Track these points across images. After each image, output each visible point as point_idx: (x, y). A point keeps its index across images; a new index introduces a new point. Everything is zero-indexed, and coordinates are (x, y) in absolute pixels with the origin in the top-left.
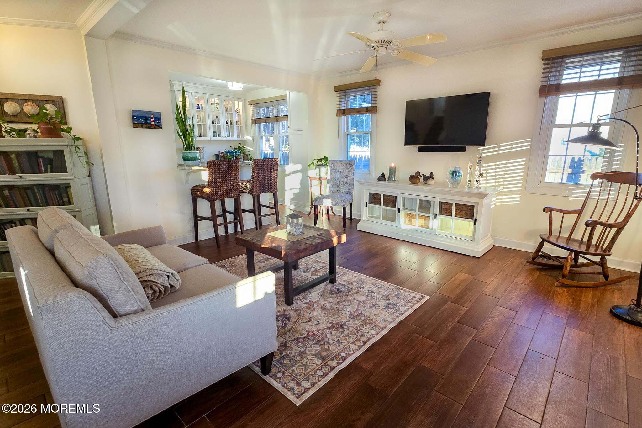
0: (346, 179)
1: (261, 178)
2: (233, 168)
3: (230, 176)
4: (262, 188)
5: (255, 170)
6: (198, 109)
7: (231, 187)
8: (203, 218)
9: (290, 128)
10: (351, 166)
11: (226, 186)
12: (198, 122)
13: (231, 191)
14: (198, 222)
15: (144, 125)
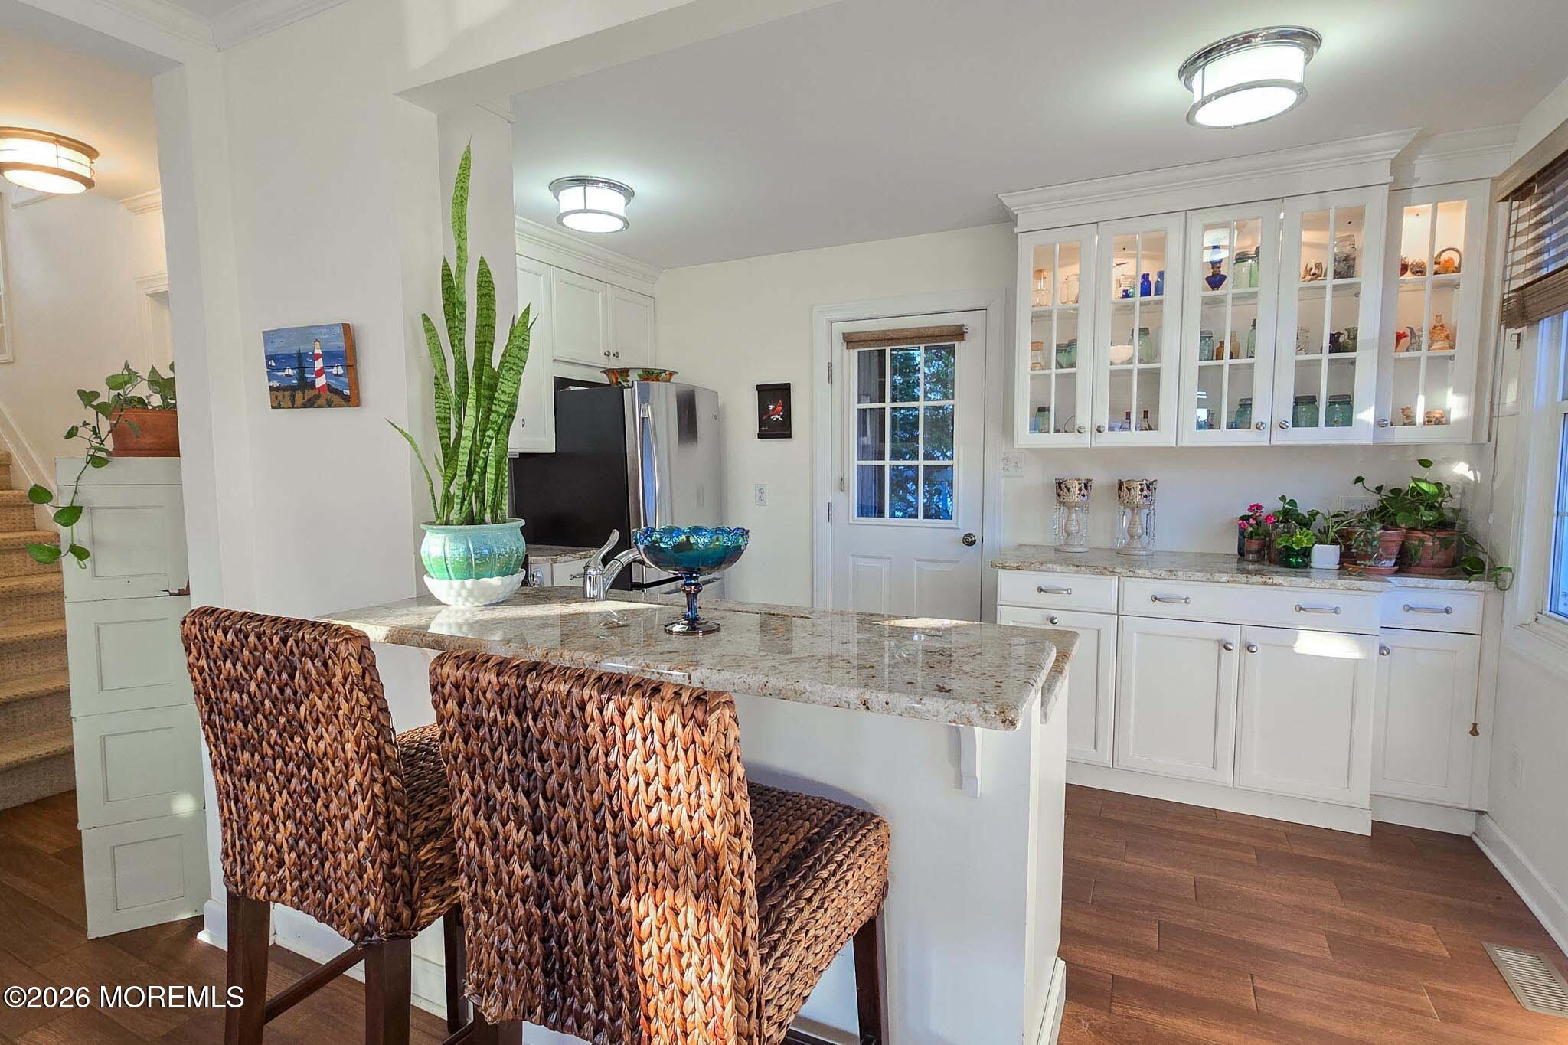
15: (299, 395)
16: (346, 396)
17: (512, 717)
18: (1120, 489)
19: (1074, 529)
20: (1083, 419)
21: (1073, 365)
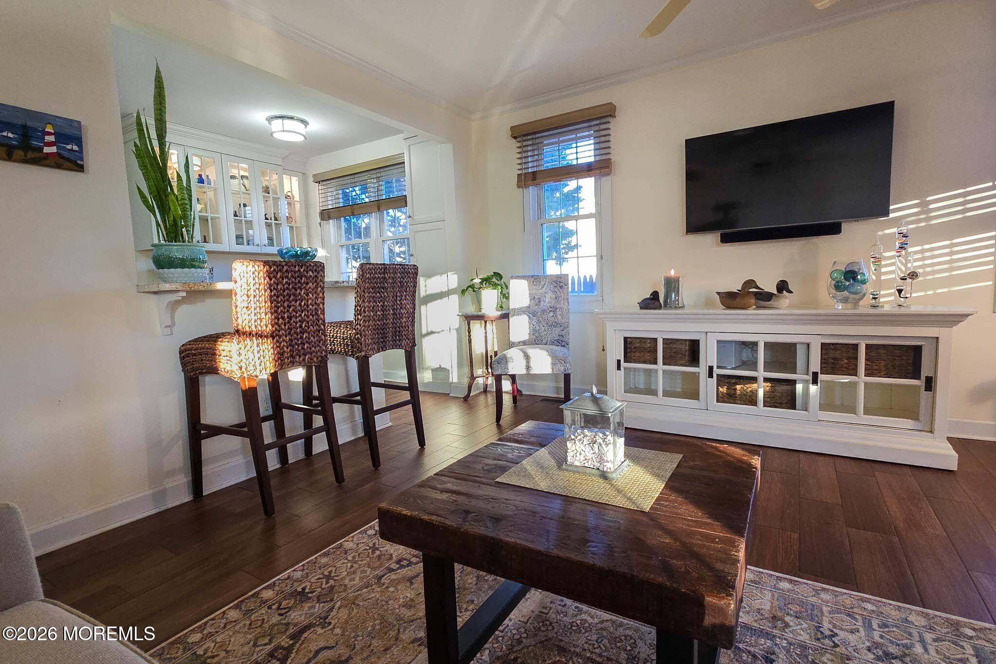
0: (551, 313)
1: (379, 313)
2: (307, 284)
3: (300, 305)
4: (382, 338)
5: (364, 292)
6: (198, 183)
7: (302, 337)
8: (215, 431)
9: (414, 220)
10: (561, 287)
11: (289, 333)
12: (200, 212)
13: (303, 348)
14: (203, 441)
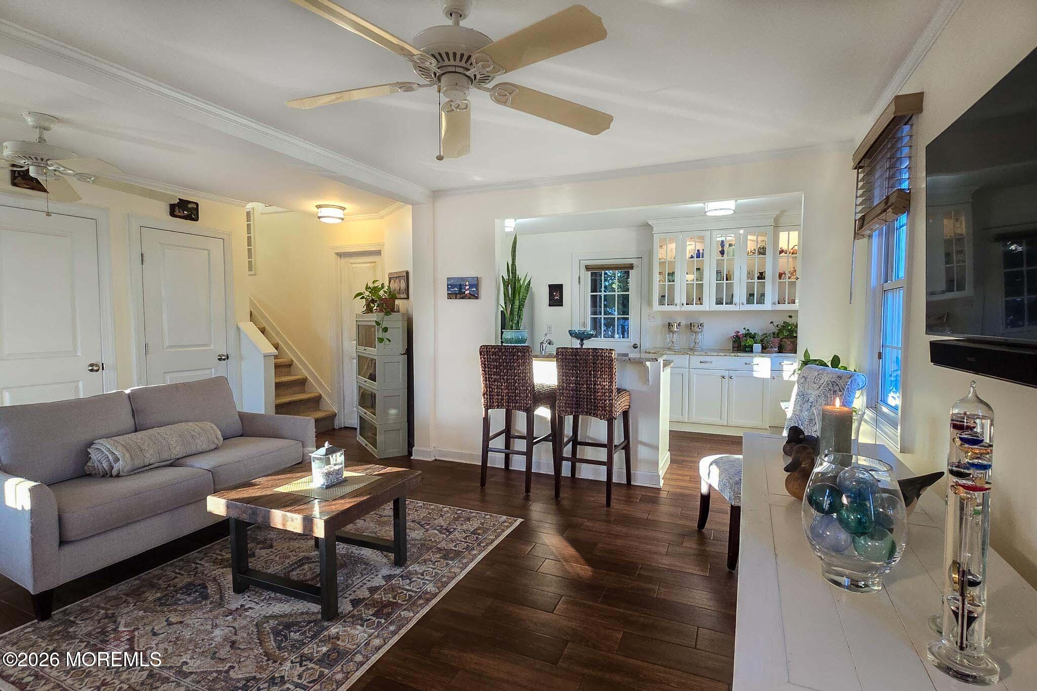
6: (694, 258)
15: (458, 296)
16: (474, 296)
17: (574, 357)
18: (691, 326)
19: (675, 341)
20: (677, 301)
21: (673, 281)
